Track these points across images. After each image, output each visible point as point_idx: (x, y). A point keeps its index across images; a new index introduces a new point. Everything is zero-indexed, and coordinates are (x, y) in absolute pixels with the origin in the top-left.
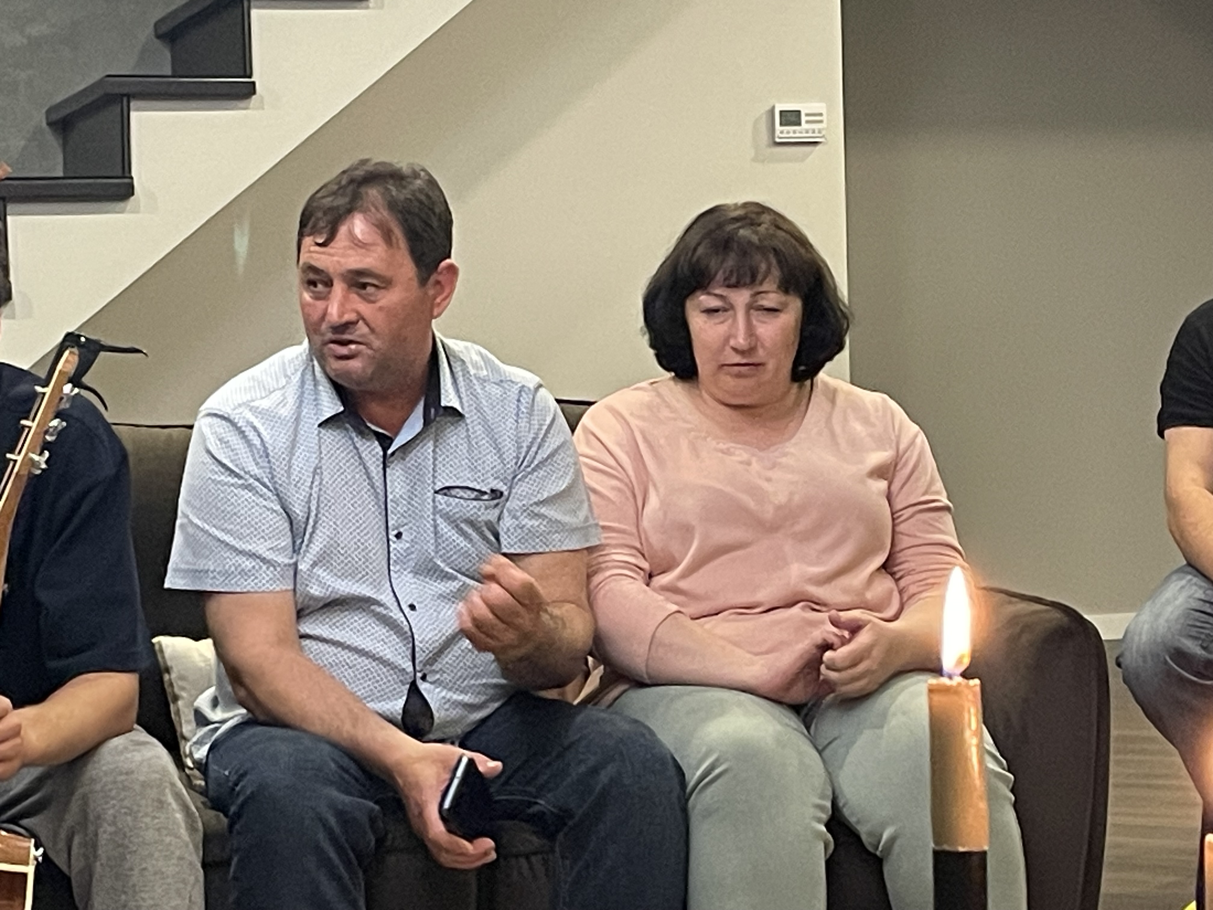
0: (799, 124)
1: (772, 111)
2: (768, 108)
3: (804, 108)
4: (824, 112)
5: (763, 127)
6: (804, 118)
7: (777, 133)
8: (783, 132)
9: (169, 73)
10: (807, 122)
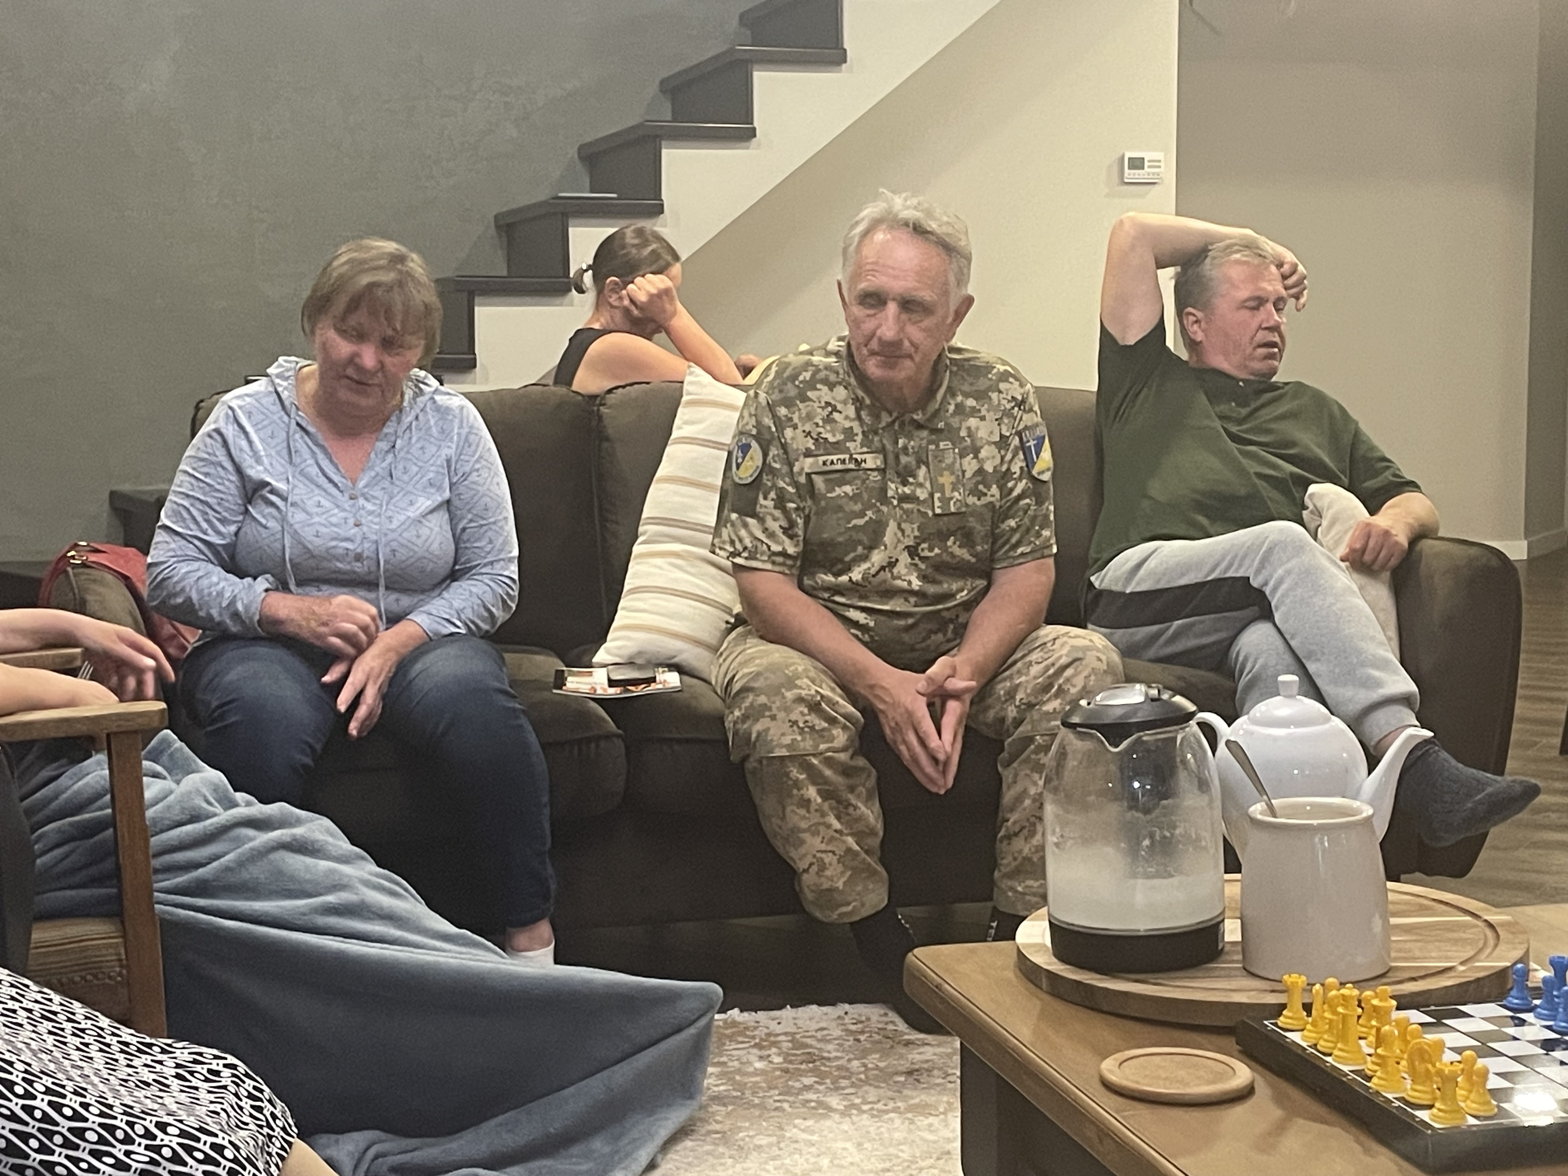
0: (1143, 168)
1: (1122, 158)
2: (1118, 156)
3: (1147, 156)
4: (1162, 159)
5: (1115, 169)
6: (1146, 164)
7: (1126, 175)
8: (1130, 175)
9: (669, 119)
10: (1149, 167)
